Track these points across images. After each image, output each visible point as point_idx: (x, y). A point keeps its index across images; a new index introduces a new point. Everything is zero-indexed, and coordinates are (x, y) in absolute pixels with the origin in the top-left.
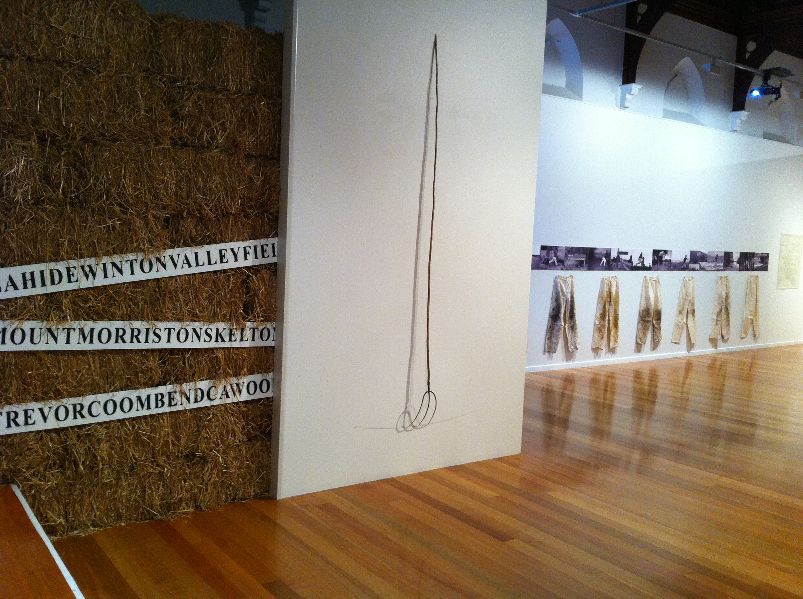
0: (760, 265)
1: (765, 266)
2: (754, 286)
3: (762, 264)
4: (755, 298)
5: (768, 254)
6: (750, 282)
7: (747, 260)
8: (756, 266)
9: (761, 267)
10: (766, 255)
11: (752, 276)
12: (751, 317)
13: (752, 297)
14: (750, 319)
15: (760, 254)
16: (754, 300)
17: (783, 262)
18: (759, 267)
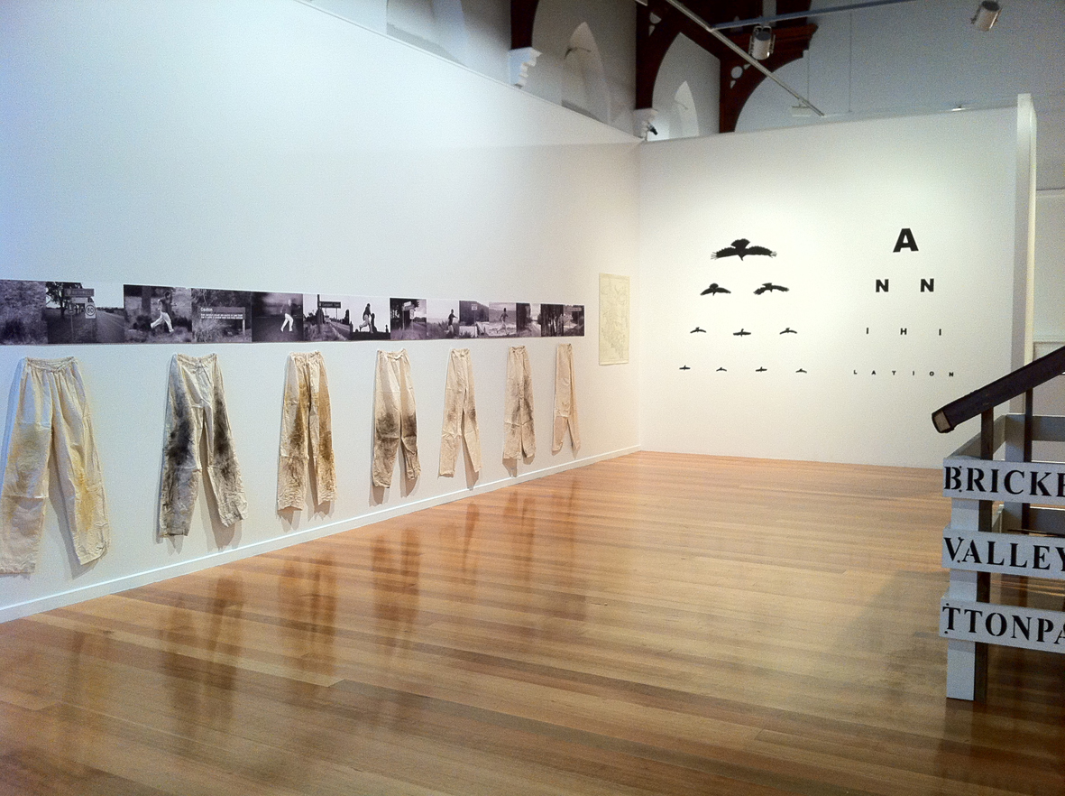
0: (573, 326)
1: (579, 327)
2: (566, 361)
3: (575, 325)
4: (569, 381)
5: (582, 307)
6: (560, 355)
7: (553, 318)
8: (566, 327)
9: (575, 328)
10: (580, 310)
11: (561, 345)
12: (566, 415)
13: (565, 381)
14: (565, 418)
15: (570, 306)
16: (568, 385)
17: (605, 321)
18: (571, 329)
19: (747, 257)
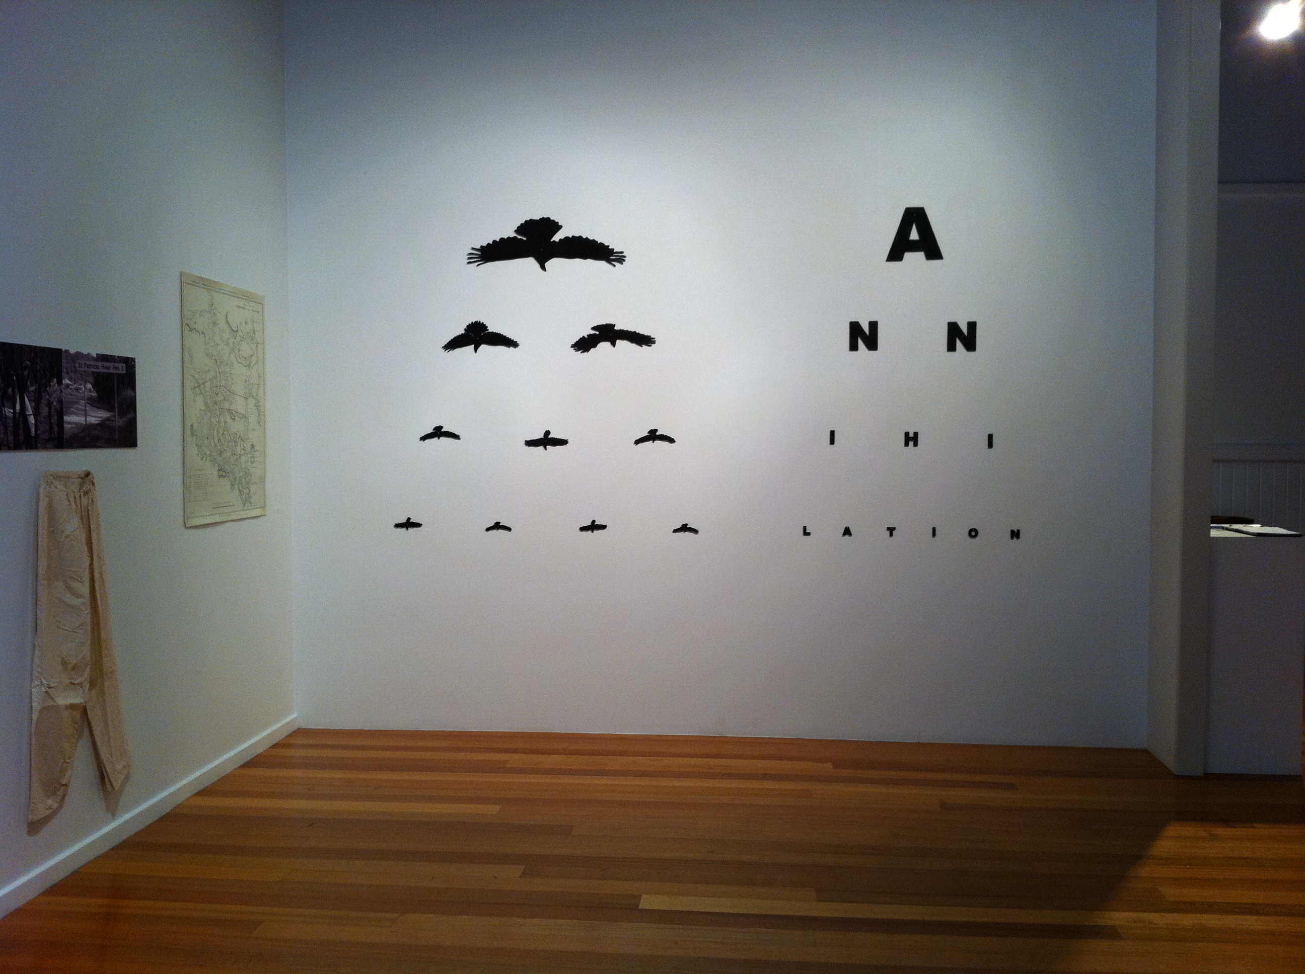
0: (96, 416)
1: (119, 422)
2: (72, 526)
3: (104, 414)
4: (85, 589)
5: (129, 363)
6: (51, 508)
7: (23, 391)
8: (73, 419)
9: (102, 425)
10: (122, 369)
11: (57, 477)
12: (76, 699)
13: (70, 589)
14: (72, 707)
15: (88, 356)
16: (82, 602)
17: (200, 404)
18: (89, 427)
19: (555, 264)
